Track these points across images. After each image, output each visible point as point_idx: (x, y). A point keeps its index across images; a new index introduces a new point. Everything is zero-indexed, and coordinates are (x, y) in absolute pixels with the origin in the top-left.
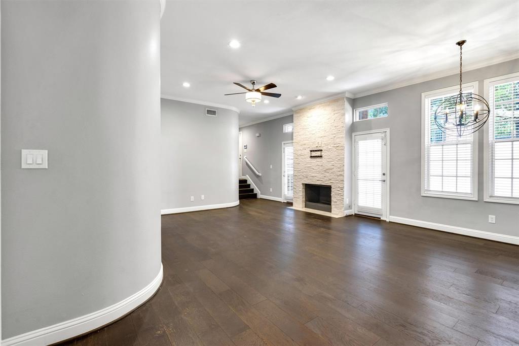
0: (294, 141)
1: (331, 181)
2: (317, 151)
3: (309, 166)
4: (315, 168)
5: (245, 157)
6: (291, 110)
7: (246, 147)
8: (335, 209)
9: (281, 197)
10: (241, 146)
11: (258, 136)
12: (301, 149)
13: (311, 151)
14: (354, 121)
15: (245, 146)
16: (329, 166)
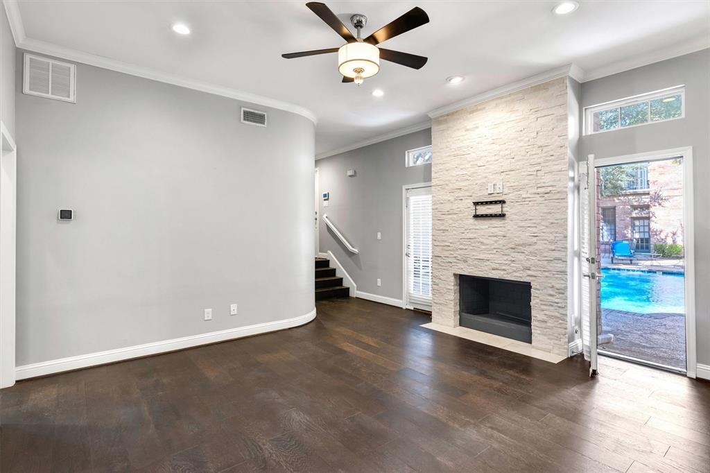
0: (434, 182)
1: (529, 272)
2: (491, 203)
3: (471, 236)
4: (485, 242)
5: (325, 216)
6: (426, 119)
7: (326, 197)
8: (541, 337)
9: (401, 299)
10: (318, 195)
11: (351, 176)
12: (452, 199)
13: (476, 204)
14: (584, 134)
15: (325, 195)
16: (525, 236)
